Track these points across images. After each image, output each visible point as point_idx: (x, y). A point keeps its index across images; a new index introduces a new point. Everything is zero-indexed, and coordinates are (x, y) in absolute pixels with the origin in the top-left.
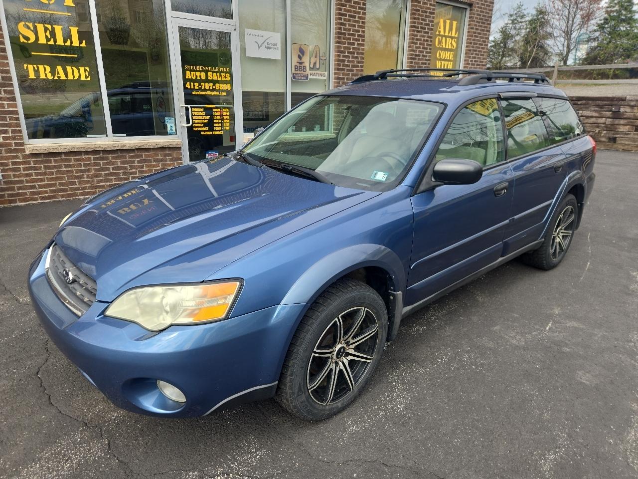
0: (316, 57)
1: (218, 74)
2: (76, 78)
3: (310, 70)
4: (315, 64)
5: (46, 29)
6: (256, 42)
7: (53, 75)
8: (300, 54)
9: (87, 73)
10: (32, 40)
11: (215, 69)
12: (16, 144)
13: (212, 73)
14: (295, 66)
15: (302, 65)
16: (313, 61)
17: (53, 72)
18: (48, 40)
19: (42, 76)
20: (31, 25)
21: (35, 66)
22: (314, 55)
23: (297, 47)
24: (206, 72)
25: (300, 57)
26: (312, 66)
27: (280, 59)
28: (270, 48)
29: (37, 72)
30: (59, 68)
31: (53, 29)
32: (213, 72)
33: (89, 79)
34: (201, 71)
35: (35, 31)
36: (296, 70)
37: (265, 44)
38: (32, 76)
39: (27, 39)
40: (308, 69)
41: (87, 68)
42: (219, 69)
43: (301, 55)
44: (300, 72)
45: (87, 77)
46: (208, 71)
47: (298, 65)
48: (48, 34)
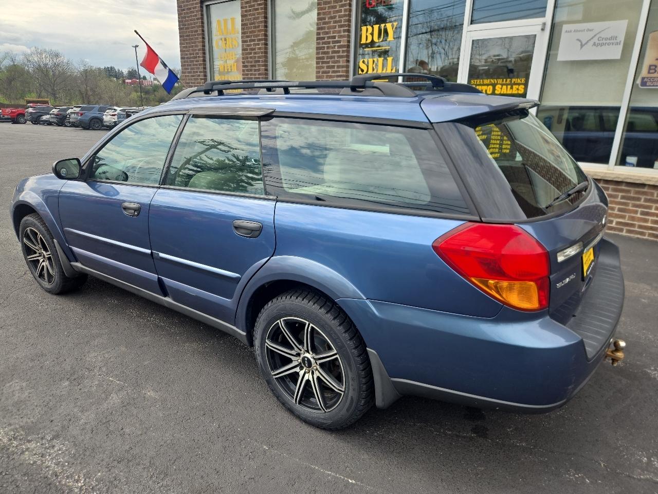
1: (509, 87)
6: (578, 40)
11: (506, 81)
13: (500, 86)
14: (650, 66)
24: (494, 86)
28: (602, 45)
32: (502, 85)
34: (488, 85)
37: (595, 40)
42: (511, 81)
46: (497, 84)
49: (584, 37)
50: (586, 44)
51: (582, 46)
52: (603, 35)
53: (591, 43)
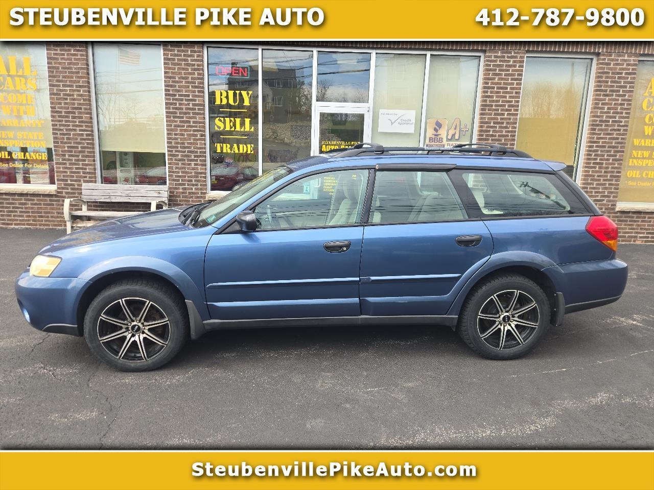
0: (455, 129)
2: (244, 152)
3: (447, 141)
4: (454, 135)
5: (231, 121)
7: (231, 150)
8: (436, 127)
9: (252, 149)
10: (222, 129)
12: (202, 193)
14: (430, 138)
15: (438, 137)
16: (451, 132)
17: (231, 148)
18: (231, 128)
19: (225, 151)
20: (222, 119)
21: (221, 144)
22: (454, 127)
23: (433, 121)
25: (436, 130)
26: (449, 137)
27: (413, 132)
29: (222, 148)
30: (235, 145)
31: (235, 120)
33: (253, 152)
35: (224, 123)
36: (431, 141)
37: (399, 120)
38: (219, 150)
39: (219, 127)
40: (445, 140)
41: (253, 145)
43: (438, 128)
44: (435, 144)
45: (251, 151)
47: (433, 137)
48: (232, 124)
49: (393, 118)
50: (394, 122)
51: (392, 123)
52: (404, 118)
53: (397, 122)
